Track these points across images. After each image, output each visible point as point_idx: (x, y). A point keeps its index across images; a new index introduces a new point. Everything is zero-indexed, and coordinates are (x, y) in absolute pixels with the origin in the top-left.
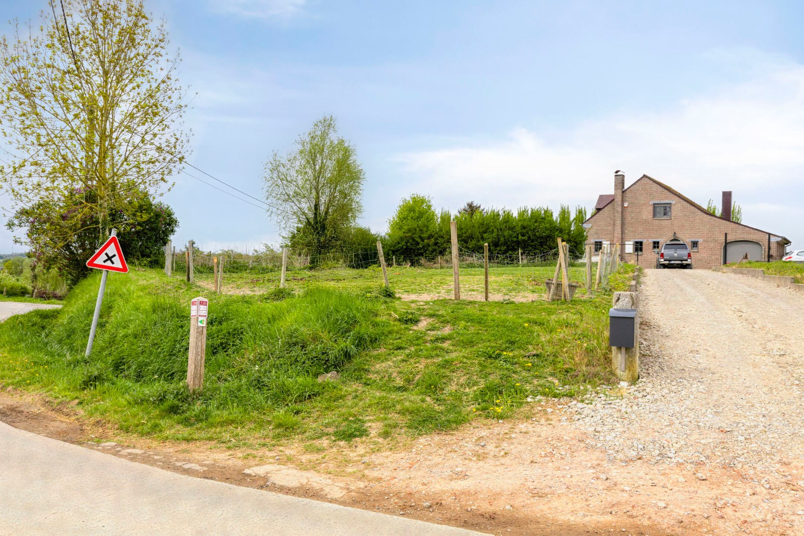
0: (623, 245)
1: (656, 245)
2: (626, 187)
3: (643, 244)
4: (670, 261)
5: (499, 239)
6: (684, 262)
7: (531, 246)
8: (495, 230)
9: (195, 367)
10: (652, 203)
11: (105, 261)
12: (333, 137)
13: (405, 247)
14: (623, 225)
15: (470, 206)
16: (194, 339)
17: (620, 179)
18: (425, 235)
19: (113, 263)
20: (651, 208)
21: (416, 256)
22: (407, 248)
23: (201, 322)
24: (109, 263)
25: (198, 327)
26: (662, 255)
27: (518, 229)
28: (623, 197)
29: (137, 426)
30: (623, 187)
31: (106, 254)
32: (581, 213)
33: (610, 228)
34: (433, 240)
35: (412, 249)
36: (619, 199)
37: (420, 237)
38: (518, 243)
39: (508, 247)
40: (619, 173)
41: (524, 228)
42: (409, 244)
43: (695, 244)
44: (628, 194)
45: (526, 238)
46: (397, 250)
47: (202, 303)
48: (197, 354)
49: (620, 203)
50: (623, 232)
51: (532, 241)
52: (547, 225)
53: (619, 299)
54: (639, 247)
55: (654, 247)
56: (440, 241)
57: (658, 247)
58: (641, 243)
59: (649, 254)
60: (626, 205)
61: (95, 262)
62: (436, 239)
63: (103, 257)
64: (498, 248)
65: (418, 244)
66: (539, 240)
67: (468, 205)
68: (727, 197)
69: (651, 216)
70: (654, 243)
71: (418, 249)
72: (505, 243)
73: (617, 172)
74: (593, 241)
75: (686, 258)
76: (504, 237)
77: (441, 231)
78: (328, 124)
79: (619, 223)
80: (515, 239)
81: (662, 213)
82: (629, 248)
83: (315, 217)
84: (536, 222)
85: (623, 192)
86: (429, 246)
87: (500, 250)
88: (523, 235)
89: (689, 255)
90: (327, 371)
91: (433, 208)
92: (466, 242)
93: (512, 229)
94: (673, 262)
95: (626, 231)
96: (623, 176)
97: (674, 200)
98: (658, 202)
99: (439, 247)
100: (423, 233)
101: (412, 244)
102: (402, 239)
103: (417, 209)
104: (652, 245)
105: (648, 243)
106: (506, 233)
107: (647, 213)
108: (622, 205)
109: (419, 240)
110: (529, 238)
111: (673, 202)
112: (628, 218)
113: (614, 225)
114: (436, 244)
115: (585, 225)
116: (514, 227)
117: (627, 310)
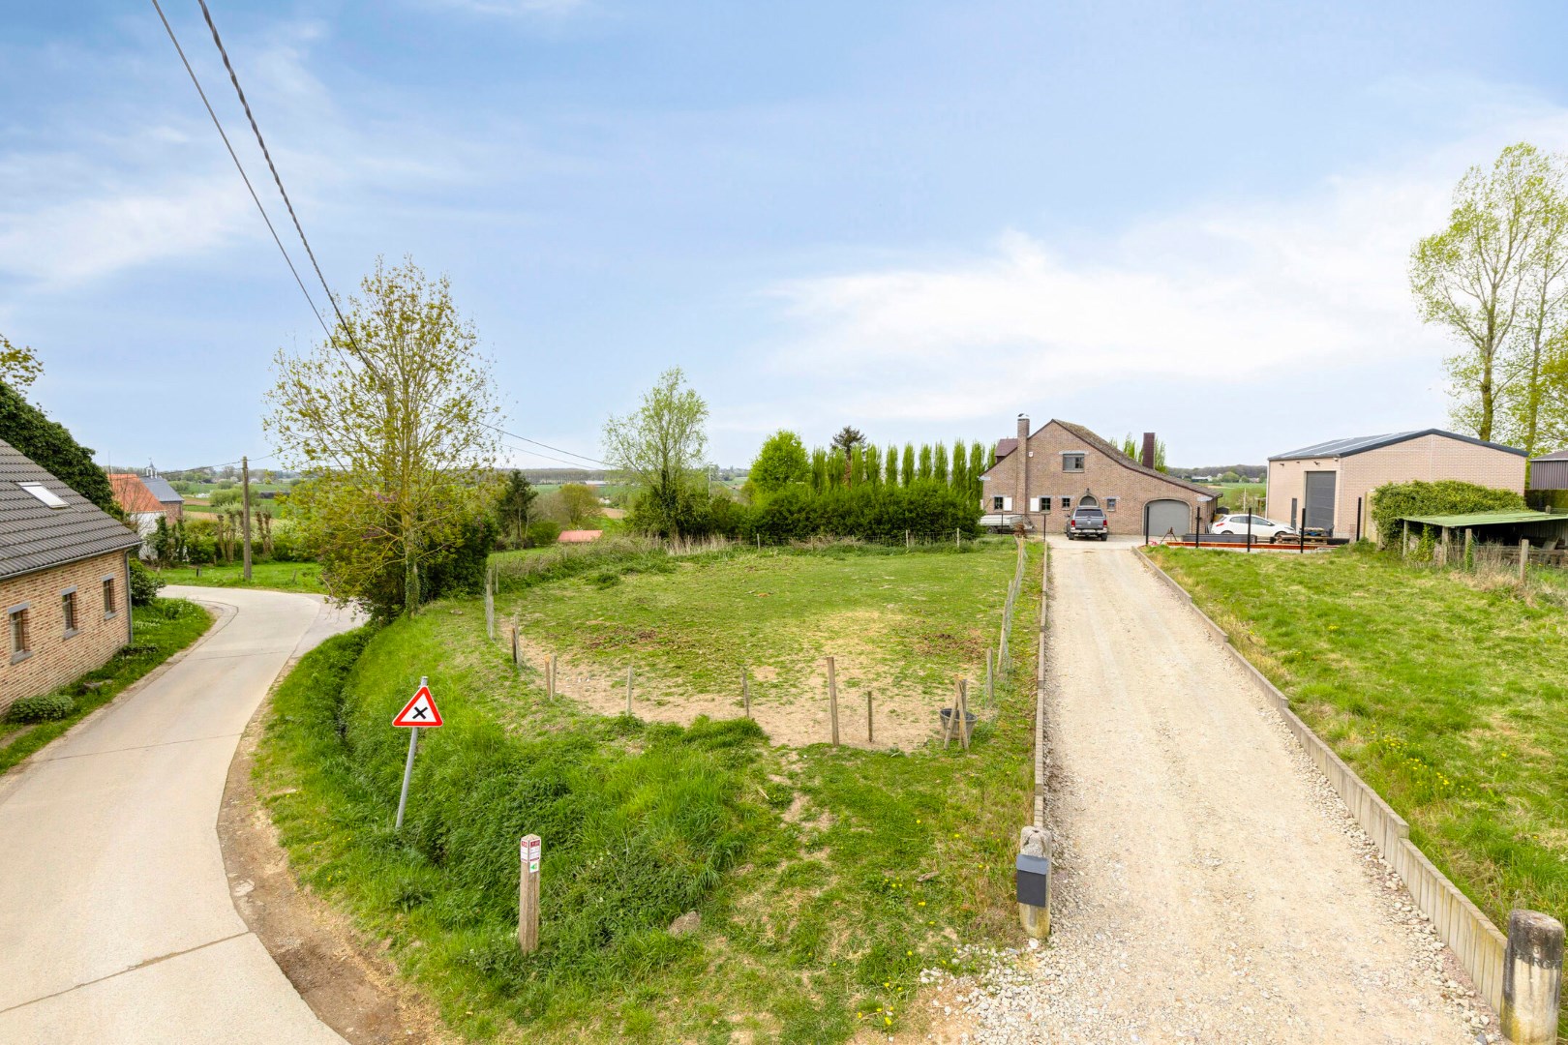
0: (1027, 502)
1: (1066, 502)
2: (1031, 434)
3: (1052, 502)
4: (1081, 529)
5: (882, 516)
6: (1099, 532)
7: (920, 524)
8: (877, 506)
9: (528, 924)
10: (1061, 453)
11: (414, 717)
12: (682, 389)
13: (770, 522)
14: (1027, 478)
15: (848, 431)
16: (526, 889)
17: (1024, 424)
18: (794, 508)
19: (424, 717)
20: (1060, 459)
21: (784, 532)
22: (774, 523)
23: (533, 867)
24: (419, 719)
25: (530, 874)
26: (1073, 523)
27: (905, 505)
28: (1027, 445)
29: (462, 1020)
30: (1028, 434)
31: (416, 709)
32: (978, 451)
33: (1012, 482)
34: (804, 514)
35: (779, 525)
36: (1022, 446)
37: (789, 511)
38: (905, 521)
39: (893, 525)
40: (1023, 417)
41: (912, 503)
42: (775, 519)
43: (1111, 502)
44: (1033, 443)
45: (914, 515)
46: (762, 526)
47: (533, 844)
48: (530, 907)
49: (1024, 453)
50: (1027, 487)
51: (922, 519)
52: (939, 500)
53: (1027, 843)
54: (1046, 504)
55: (1064, 505)
56: (813, 515)
57: (1068, 505)
58: (1049, 500)
59: (1057, 513)
60: (1031, 455)
61: (404, 720)
62: (808, 513)
63: (412, 712)
64: (881, 527)
65: (787, 519)
66: (929, 518)
67: (845, 430)
68: (1149, 439)
69: (1060, 468)
70: (1064, 500)
71: (787, 525)
72: (890, 521)
73: (1020, 416)
74: (992, 496)
75: (1101, 526)
76: (888, 513)
77: (814, 502)
78: (674, 378)
79: (1022, 475)
80: (901, 517)
81: (1074, 465)
82: (1035, 505)
83: (664, 486)
84: (925, 496)
85: (1028, 439)
86: (799, 520)
87: (884, 529)
88: (911, 511)
89: (1105, 523)
90: (684, 911)
91: (802, 446)
92: (844, 518)
93: (897, 503)
94: (1086, 531)
95: (1031, 486)
96: (1028, 420)
97: (1085, 450)
98: (1069, 452)
99: (811, 522)
100: (792, 505)
101: (779, 519)
102: (767, 512)
103: (784, 447)
104: (1061, 502)
105: (1056, 500)
106: (891, 509)
107: (1056, 465)
108: (1027, 455)
109: (787, 514)
110: (918, 515)
111: (1087, 453)
112: (1034, 471)
113: (1017, 478)
114: (807, 519)
115: (982, 478)
116: (900, 502)
117: (1036, 859)
